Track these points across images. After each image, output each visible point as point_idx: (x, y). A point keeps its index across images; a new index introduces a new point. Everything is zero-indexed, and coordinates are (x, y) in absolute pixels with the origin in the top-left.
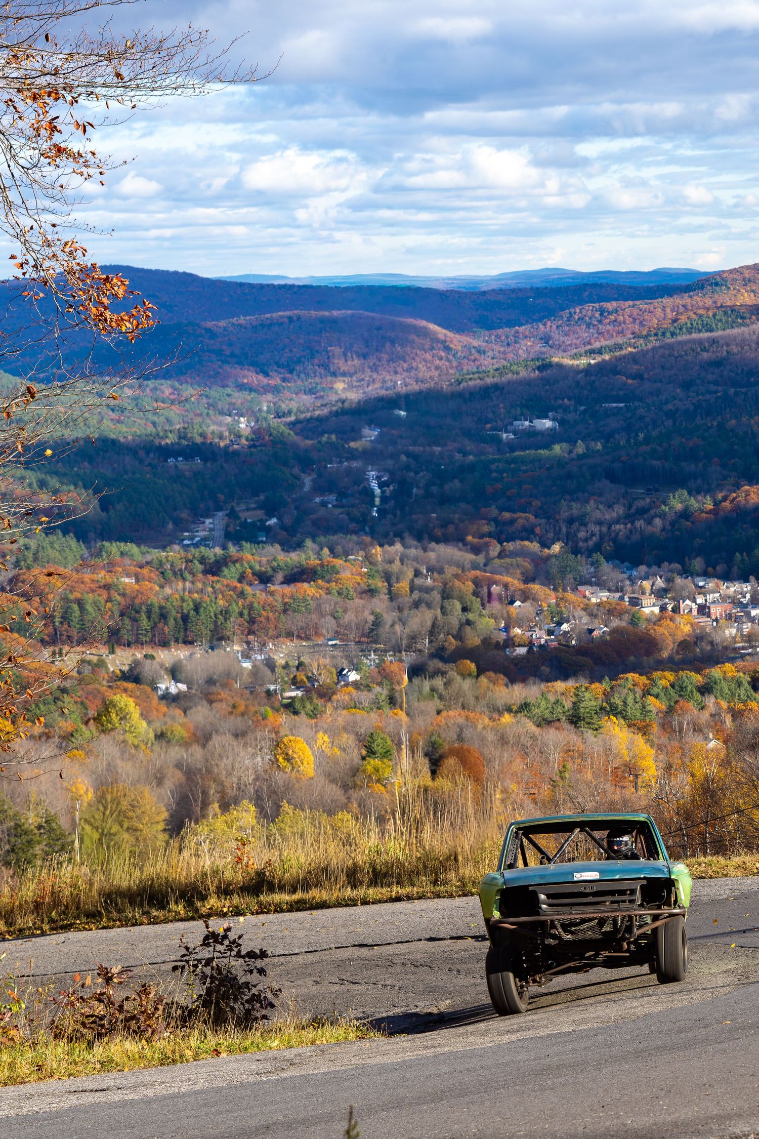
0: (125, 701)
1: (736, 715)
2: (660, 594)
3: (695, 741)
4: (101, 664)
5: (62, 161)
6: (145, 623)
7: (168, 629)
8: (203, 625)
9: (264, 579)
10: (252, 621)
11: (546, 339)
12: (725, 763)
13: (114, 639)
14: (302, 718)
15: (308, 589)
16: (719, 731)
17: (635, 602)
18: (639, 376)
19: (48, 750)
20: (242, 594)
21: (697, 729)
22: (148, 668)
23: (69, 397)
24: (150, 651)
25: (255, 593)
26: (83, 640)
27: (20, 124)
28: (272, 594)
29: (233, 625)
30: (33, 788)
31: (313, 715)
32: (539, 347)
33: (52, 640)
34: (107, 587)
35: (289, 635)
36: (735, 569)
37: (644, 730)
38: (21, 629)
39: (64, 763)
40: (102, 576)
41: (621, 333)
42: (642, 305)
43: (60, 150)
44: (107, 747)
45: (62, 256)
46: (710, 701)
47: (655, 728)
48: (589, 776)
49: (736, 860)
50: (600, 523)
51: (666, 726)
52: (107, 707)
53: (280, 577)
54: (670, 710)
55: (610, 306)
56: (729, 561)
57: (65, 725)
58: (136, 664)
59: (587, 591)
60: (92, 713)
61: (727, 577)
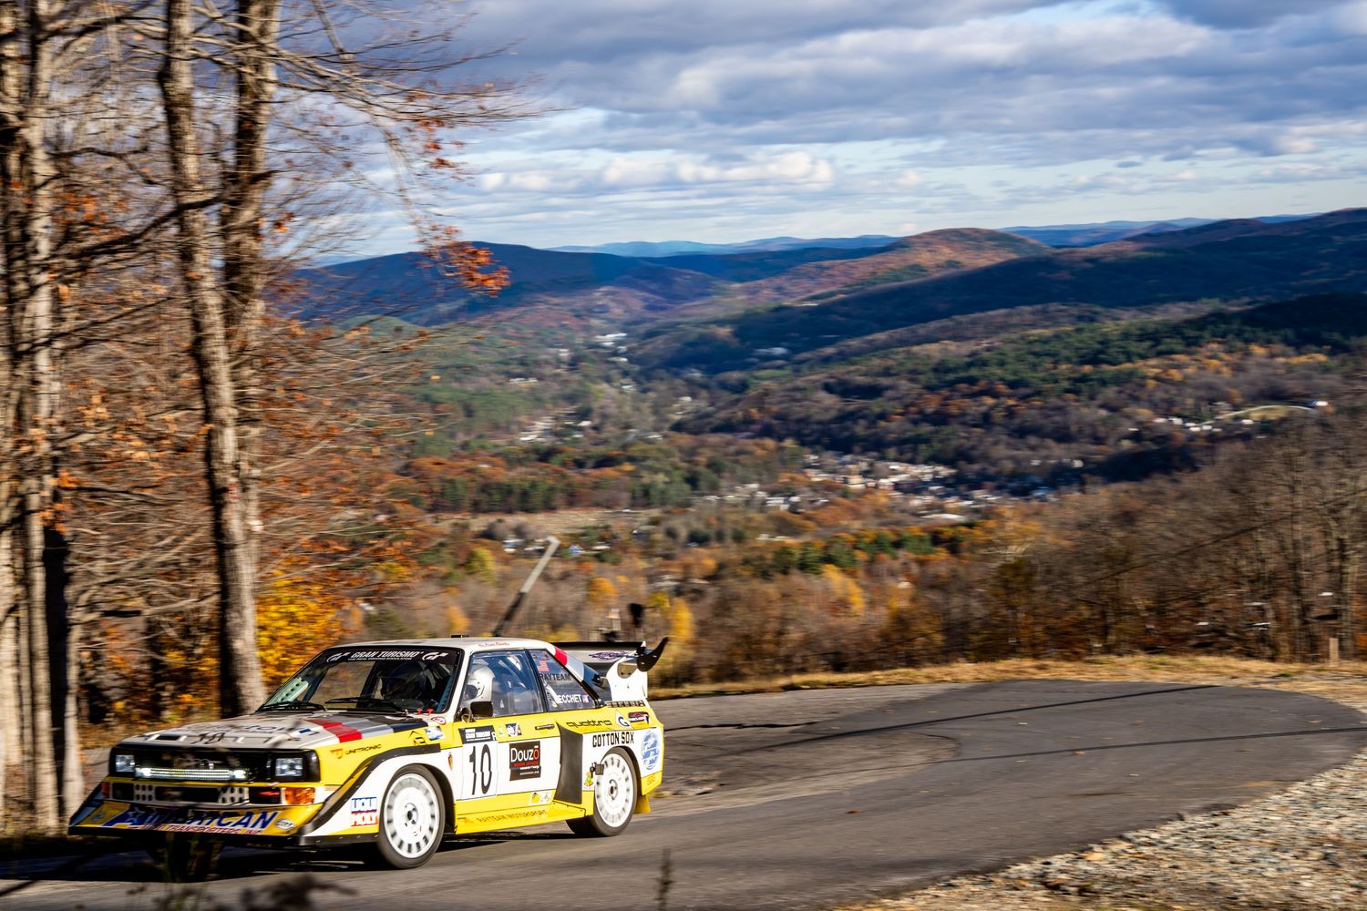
0: (484, 552)
1: (922, 563)
2: (865, 474)
3: (890, 582)
4: (465, 527)
5: (445, 170)
6: (497, 497)
7: (514, 500)
8: (537, 499)
9: (580, 464)
10: (572, 495)
11: (779, 289)
12: (913, 600)
13: (477, 508)
14: (606, 565)
15: (609, 472)
16: (909, 577)
17: (846, 481)
18: (847, 315)
19: (431, 588)
20: (564, 476)
21: (893, 574)
22: (500, 529)
23: (448, 337)
24: (500, 517)
25: (574, 475)
26: (455, 508)
27: (415, 144)
28: (585, 475)
29: (559, 499)
30: (420, 615)
31: (616, 562)
32: (775, 295)
33: (433, 509)
34: (471, 471)
35: (598, 505)
36: (920, 458)
37: (852, 574)
38: (414, 502)
39: (443, 598)
40: (467, 463)
41: (834, 284)
42: (849, 262)
43: (442, 163)
44: (471, 585)
45: (445, 236)
46: (901, 553)
47: (861, 573)
48: (812, 608)
49: (926, 671)
50: (819, 423)
51: (870, 572)
52: (472, 556)
53: (590, 463)
54: (872, 561)
55: (826, 263)
56: (915, 450)
57: (444, 569)
58: (491, 526)
59: (811, 472)
60: (461, 561)
61: (912, 462)
